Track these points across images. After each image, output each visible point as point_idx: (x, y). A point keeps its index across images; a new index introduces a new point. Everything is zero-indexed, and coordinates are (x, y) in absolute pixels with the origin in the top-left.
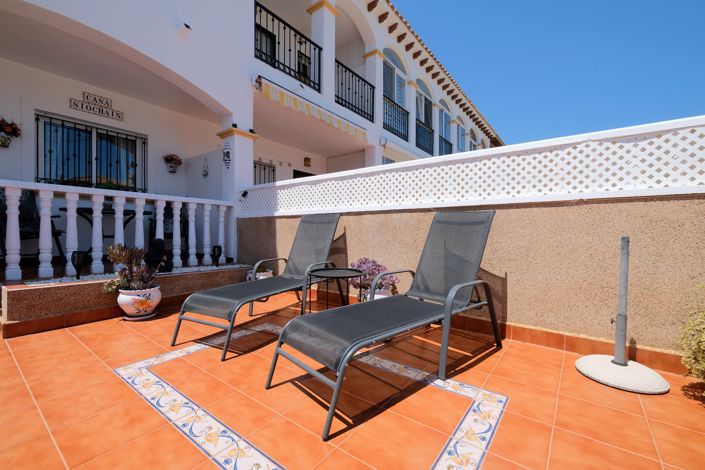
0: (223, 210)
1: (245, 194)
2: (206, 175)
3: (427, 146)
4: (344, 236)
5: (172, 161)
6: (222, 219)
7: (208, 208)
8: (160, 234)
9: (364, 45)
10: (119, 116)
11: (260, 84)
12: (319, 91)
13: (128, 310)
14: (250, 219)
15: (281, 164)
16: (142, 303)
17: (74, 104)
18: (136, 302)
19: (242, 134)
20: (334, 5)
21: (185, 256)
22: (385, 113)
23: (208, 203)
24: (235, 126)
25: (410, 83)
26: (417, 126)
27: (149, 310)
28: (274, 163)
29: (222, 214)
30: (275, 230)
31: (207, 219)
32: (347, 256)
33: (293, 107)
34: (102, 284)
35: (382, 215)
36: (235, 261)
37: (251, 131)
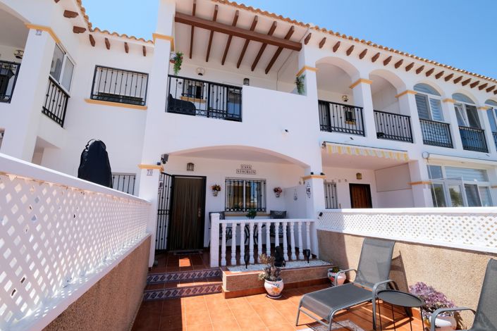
0: (308, 224)
1: (321, 214)
2: (296, 199)
3: (478, 144)
4: (400, 257)
5: (277, 191)
6: (308, 230)
7: (300, 224)
8: (277, 244)
9: (396, 89)
10: (254, 172)
11: (325, 145)
12: (364, 135)
13: (270, 292)
14: (326, 232)
15: (339, 181)
16: (276, 289)
17: (238, 171)
18: (273, 288)
19: (317, 177)
20: (368, 78)
21: (289, 253)
22: (423, 132)
23: (300, 221)
24: (312, 173)
25: (446, 101)
26: (462, 132)
27: (279, 293)
28: (335, 181)
29: (308, 227)
30: (344, 242)
31: (300, 231)
32: (405, 274)
33: (347, 153)
34: (257, 274)
35: (433, 248)
36: (318, 257)
37: (322, 174)
